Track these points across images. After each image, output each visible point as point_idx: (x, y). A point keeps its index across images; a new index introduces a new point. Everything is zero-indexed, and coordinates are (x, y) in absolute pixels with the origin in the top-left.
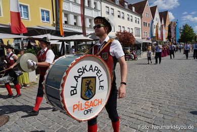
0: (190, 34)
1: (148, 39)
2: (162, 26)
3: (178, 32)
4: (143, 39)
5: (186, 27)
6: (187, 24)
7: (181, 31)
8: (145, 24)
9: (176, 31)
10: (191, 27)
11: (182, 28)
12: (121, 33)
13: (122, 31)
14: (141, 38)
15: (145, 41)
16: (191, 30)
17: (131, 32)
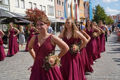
0: (102, 15)
1: (62, 18)
2: (76, 6)
3: (91, 12)
4: (56, 18)
5: (98, 8)
6: (99, 5)
7: (95, 12)
8: (58, 2)
9: (89, 11)
10: (102, 8)
11: (95, 9)
12: (32, 10)
13: (33, 9)
14: (54, 17)
15: (59, 20)
16: (103, 11)
17: (43, 10)
